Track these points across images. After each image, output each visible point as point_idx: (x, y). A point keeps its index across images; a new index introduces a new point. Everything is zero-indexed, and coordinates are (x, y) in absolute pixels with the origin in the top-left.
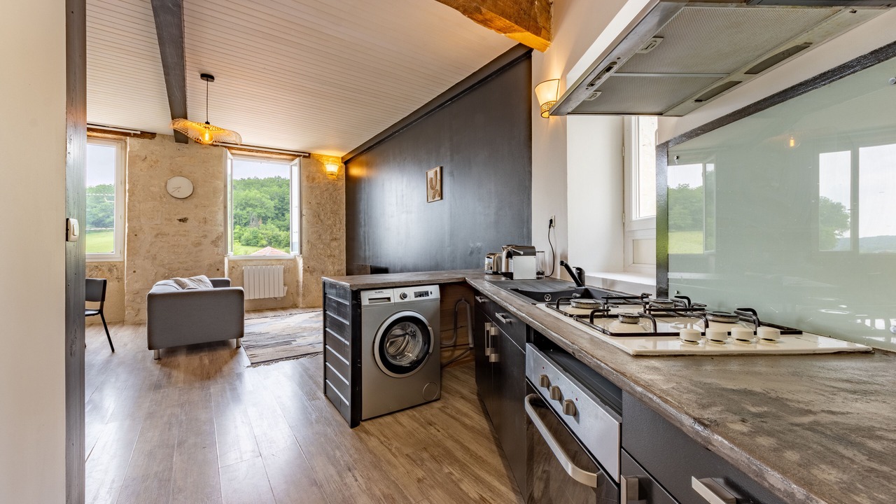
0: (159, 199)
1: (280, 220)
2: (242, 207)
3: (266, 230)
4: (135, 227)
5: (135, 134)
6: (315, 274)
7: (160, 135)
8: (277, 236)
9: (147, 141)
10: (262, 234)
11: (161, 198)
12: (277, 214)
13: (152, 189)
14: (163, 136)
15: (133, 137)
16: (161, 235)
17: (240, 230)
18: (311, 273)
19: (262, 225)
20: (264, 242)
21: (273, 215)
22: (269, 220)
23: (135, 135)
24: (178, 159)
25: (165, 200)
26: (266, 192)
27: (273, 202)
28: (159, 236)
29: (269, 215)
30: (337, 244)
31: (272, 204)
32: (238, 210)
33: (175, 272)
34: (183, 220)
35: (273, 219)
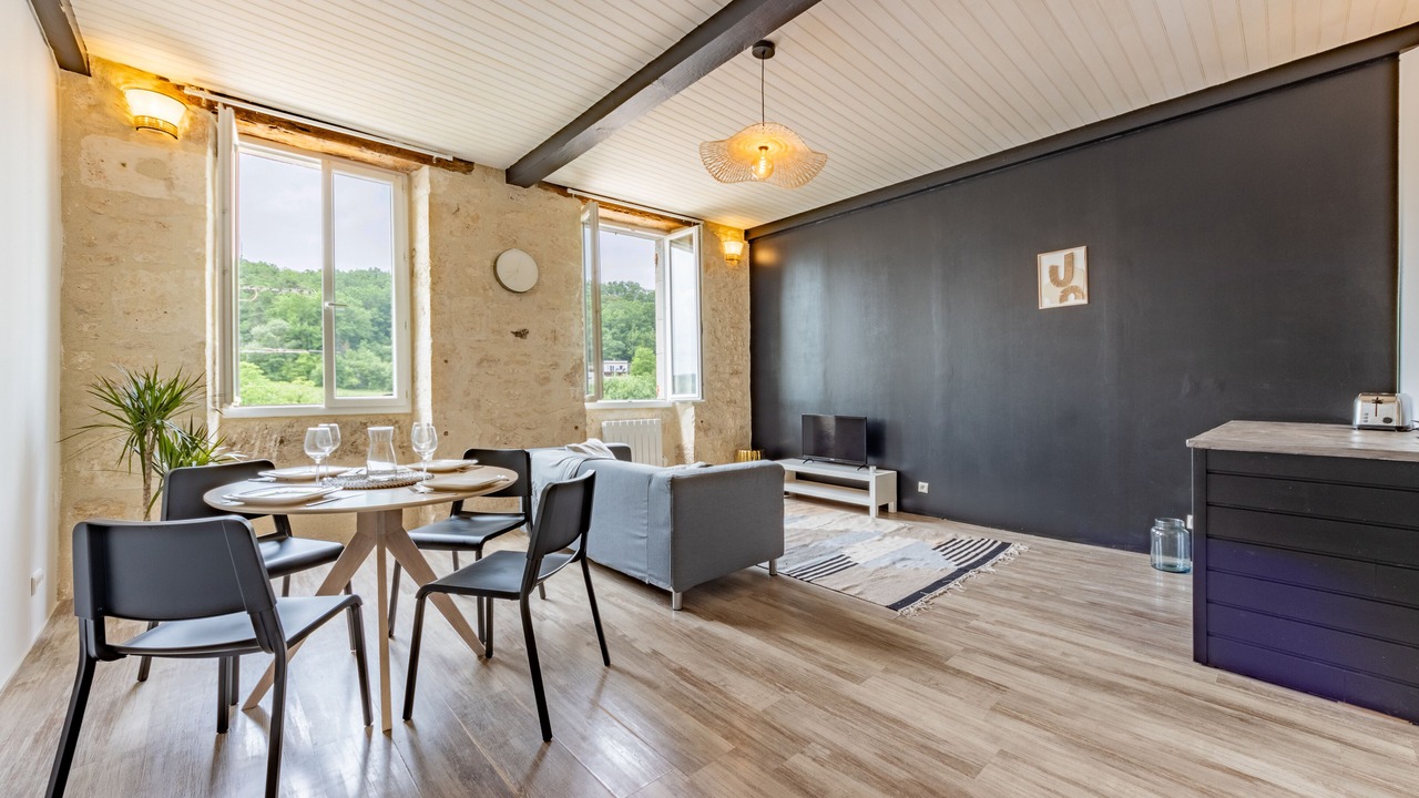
0: (481, 291)
1: (381, 343)
2: (311, 320)
3: (358, 359)
4: (444, 346)
5: (439, 160)
6: (710, 433)
7: (478, 165)
8: (378, 370)
9: (458, 175)
10: (351, 366)
11: (485, 290)
12: (376, 333)
13: (470, 271)
14: (486, 169)
15: (436, 165)
16: (488, 361)
17: (309, 359)
18: (706, 431)
19: (349, 351)
20: (355, 381)
21: (370, 335)
22: (363, 343)
23: (441, 163)
24: (510, 216)
25: (491, 293)
26: (356, 295)
27: (369, 312)
28: (485, 364)
29: (363, 334)
30: (739, 382)
31: (368, 315)
32: (306, 324)
33: (511, 434)
34: (521, 334)
35: (369, 341)
